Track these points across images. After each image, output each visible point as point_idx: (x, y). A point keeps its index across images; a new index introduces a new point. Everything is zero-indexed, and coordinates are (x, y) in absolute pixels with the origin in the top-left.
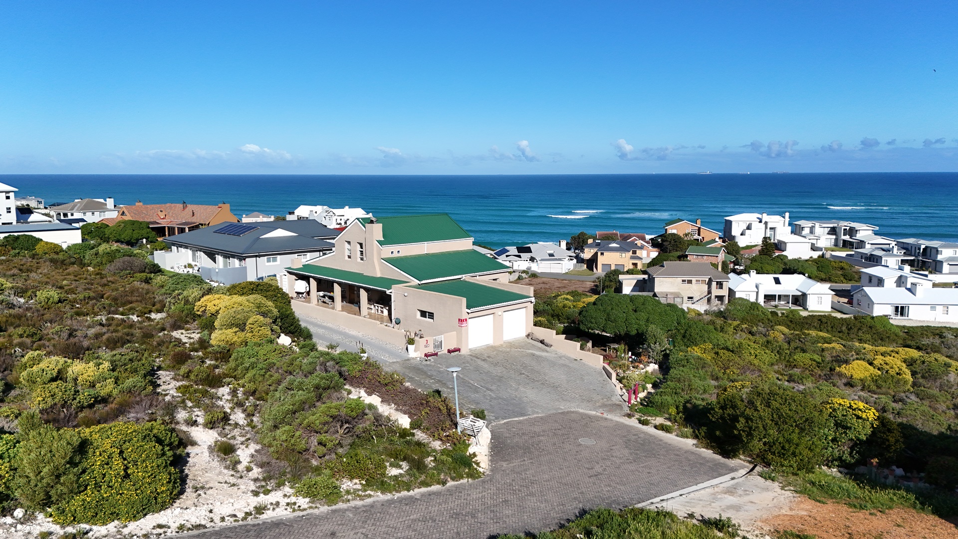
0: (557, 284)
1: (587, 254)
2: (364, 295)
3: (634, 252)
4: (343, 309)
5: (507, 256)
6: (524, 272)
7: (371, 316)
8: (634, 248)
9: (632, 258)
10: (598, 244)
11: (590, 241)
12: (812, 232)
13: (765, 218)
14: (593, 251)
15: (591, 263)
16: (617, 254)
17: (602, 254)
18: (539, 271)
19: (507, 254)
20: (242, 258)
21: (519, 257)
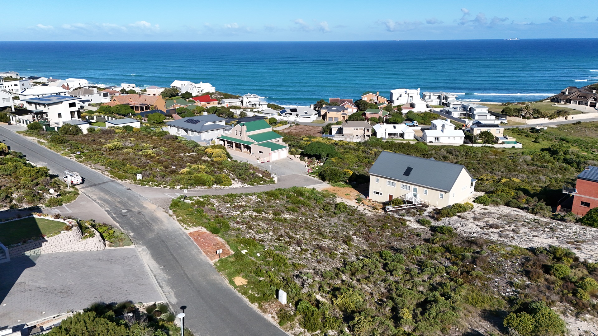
0: (307, 129)
1: (323, 112)
2: (242, 146)
3: (344, 111)
4: (236, 150)
5: (286, 114)
6: (293, 123)
7: (245, 152)
8: (344, 109)
9: (342, 114)
10: (327, 108)
11: (324, 106)
12: (430, 98)
13: (409, 91)
14: (325, 111)
15: (324, 116)
16: (335, 113)
17: (329, 113)
18: (300, 121)
19: (286, 113)
20: (199, 133)
21: (291, 114)
